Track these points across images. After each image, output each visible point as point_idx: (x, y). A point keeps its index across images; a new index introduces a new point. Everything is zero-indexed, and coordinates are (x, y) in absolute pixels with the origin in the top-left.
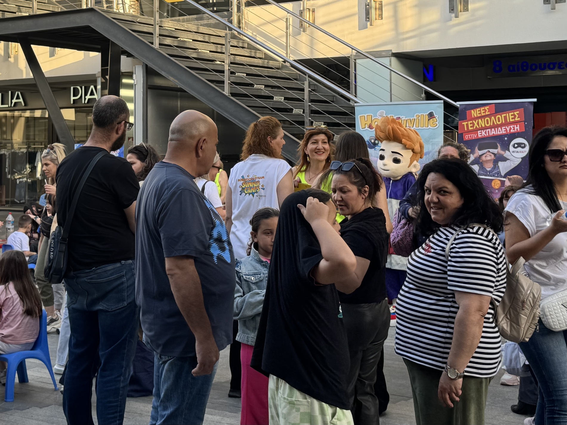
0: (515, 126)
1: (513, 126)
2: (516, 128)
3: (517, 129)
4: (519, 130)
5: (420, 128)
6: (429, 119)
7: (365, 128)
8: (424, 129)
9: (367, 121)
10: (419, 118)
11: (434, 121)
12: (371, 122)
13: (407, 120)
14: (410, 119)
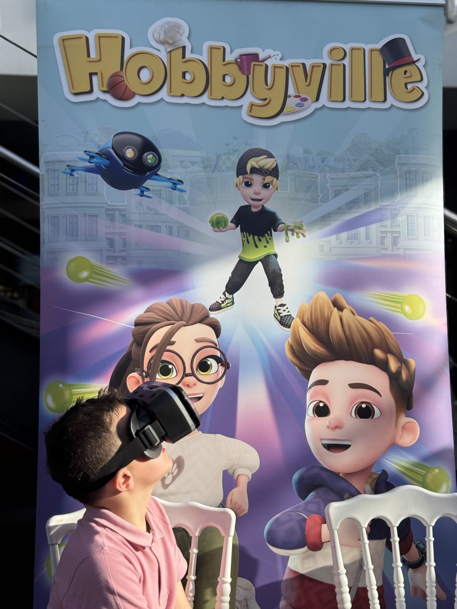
5: (348, 103)
6: (387, 67)
7: (91, 91)
8: (369, 108)
9: (100, 60)
10: (344, 62)
11: (411, 76)
12: (122, 69)
13: (287, 69)
14: (304, 65)
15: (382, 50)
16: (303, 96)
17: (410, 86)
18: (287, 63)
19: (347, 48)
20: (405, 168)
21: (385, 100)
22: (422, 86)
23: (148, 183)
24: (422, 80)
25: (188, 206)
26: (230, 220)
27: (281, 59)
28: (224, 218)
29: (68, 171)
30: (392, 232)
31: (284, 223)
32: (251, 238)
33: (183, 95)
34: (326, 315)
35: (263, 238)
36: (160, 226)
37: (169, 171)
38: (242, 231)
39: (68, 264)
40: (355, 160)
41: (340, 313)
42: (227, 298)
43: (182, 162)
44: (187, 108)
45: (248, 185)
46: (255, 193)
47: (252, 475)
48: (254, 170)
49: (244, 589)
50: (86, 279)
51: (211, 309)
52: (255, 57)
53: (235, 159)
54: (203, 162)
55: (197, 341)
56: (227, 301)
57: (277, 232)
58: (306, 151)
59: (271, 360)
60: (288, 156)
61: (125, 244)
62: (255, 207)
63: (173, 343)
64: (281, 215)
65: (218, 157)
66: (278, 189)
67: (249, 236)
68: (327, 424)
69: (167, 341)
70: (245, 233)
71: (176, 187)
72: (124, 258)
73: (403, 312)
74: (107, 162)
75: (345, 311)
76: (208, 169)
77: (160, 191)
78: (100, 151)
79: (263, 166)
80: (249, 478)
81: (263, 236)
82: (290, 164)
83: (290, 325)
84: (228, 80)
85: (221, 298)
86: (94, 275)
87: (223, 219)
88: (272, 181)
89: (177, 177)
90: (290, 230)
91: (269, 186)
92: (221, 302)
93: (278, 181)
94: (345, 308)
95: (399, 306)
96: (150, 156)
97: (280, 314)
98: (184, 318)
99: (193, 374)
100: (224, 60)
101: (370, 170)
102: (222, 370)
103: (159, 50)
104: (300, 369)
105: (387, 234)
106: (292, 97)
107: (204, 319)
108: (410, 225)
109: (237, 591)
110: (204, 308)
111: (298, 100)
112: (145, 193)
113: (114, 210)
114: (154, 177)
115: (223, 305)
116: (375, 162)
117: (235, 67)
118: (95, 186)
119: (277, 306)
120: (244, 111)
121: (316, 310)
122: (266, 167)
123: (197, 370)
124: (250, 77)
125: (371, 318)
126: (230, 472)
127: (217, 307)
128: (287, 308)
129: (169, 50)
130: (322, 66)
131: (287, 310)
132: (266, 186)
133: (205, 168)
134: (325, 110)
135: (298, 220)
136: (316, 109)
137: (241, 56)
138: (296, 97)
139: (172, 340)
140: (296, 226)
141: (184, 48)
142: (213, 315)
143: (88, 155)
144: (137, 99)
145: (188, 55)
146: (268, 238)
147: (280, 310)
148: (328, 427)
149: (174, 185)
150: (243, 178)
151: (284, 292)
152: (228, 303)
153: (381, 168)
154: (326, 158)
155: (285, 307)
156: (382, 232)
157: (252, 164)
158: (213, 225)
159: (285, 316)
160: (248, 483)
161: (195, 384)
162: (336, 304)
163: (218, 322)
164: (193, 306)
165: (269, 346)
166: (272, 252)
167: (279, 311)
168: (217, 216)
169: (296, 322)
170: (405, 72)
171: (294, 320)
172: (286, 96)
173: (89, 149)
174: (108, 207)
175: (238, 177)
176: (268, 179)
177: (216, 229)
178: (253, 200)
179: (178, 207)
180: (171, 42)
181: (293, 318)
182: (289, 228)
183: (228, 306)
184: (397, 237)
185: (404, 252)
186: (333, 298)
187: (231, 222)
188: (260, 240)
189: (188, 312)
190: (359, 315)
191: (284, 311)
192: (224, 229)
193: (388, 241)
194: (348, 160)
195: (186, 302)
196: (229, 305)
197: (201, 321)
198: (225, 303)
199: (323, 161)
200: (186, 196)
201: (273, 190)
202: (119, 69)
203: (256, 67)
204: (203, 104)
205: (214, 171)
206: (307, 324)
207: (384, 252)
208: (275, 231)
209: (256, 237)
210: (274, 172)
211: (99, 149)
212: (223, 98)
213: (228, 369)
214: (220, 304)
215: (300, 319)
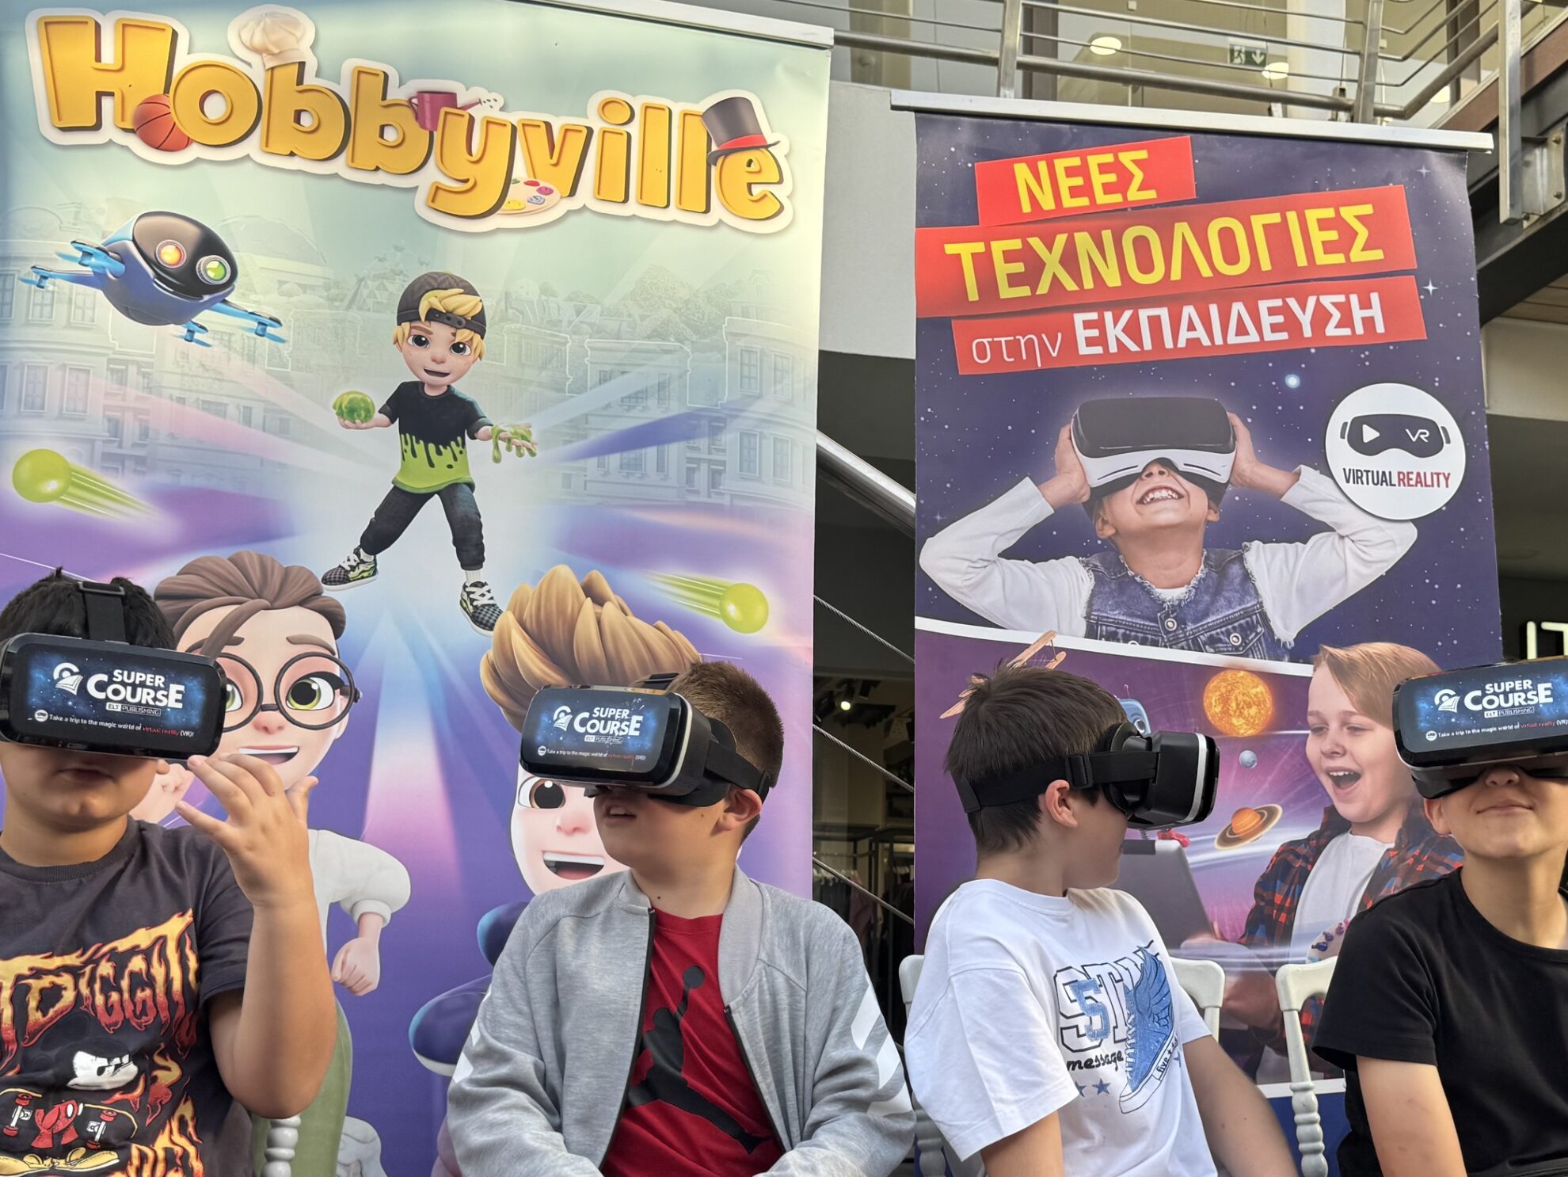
0: (1354, 299)
1: (1341, 298)
2: (1358, 314)
3: (1369, 322)
4: (1380, 328)
5: (632, 208)
6: (714, 148)
7: (97, 126)
8: (674, 222)
9: (121, 69)
10: (627, 128)
11: (760, 172)
12: (167, 91)
13: (514, 128)
14: (548, 126)
15: (704, 116)
16: (542, 184)
17: (757, 190)
18: (514, 118)
19: (637, 104)
20: (741, 343)
21: (707, 210)
22: (781, 192)
23: (204, 317)
24: (781, 181)
25: (289, 370)
26: (378, 408)
27: (502, 109)
28: (365, 401)
29: (35, 278)
30: (710, 462)
31: (491, 425)
32: (420, 447)
33: (292, 154)
34: (569, 610)
35: (445, 448)
36: (226, 405)
37: (253, 297)
38: (402, 431)
39: (19, 464)
40: (643, 318)
41: (598, 609)
42: (363, 562)
43: (281, 283)
44: (299, 179)
45: (420, 341)
46: (434, 360)
47: (392, 915)
48: (433, 315)
49: (358, 1141)
50: (55, 496)
51: (326, 581)
52: (450, 98)
53: (396, 290)
54: (327, 288)
55: (291, 640)
56: (362, 567)
57: (477, 440)
58: (546, 290)
59: (448, 687)
60: (507, 295)
61: (145, 433)
62: (433, 387)
63: (239, 641)
64: (484, 407)
65: (361, 280)
66: (483, 358)
67: (418, 442)
68: (558, 822)
69: (227, 634)
70: (408, 435)
71: (265, 330)
72: (141, 461)
73: (724, 616)
74: (121, 268)
75: (608, 606)
76: (337, 304)
77: (231, 335)
78: (106, 244)
79: (454, 310)
80: (384, 920)
81: (446, 444)
82: (510, 311)
83: (493, 625)
84: (391, 136)
85: (349, 560)
86: (72, 490)
87: (363, 405)
88: (472, 339)
89: (267, 311)
90: (503, 440)
91: (463, 349)
92: (349, 569)
93: (483, 342)
94: (609, 600)
95: (716, 602)
96: (215, 264)
97: (472, 600)
98: (266, 593)
99: (278, 707)
100: (384, 98)
101: (672, 339)
102: (341, 702)
103: (249, 64)
104: (508, 711)
105: (699, 465)
106: (521, 184)
107: (309, 600)
108: (745, 451)
109: (341, 1145)
110: (311, 575)
111: (533, 191)
112: (197, 336)
113: (126, 363)
114: (219, 305)
115: (352, 575)
116: (682, 325)
117: (409, 113)
118: (89, 313)
119: (468, 585)
120: (420, 199)
121: (548, 599)
122: (460, 311)
123: (287, 699)
124: (437, 135)
125: (660, 623)
126: (347, 906)
127: (340, 577)
128: (489, 591)
129: (270, 65)
130: (585, 131)
131: (488, 596)
132: (457, 348)
133: (331, 299)
134: (587, 215)
135: (523, 422)
136: (569, 213)
137: (421, 94)
138: (529, 183)
139: (237, 634)
140: (516, 433)
141: (302, 65)
142: (330, 592)
143: (80, 249)
144: (193, 152)
145: (310, 80)
146: (457, 450)
147: (473, 593)
148: (559, 828)
149: (262, 327)
150: (411, 328)
151: (483, 560)
152: (363, 571)
153: (694, 338)
154: (585, 307)
155: (486, 588)
156: (690, 460)
157: (429, 302)
158: (340, 414)
159: (483, 606)
160: (383, 930)
161: (280, 728)
162: (589, 590)
163: (340, 607)
164: (287, 572)
165: (447, 664)
166: (466, 479)
167: (472, 596)
168: (351, 396)
169: (507, 620)
170: (750, 163)
171: (501, 615)
172: (508, 180)
173: (81, 238)
174: (112, 356)
175: (399, 324)
176: (464, 335)
177: (347, 422)
178: (428, 372)
179: (268, 372)
180: (276, 51)
181: (500, 612)
182: (502, 435)
183: (363, 578)
184: (720, 472)
185: (731, 501)
186: (585, 579)
187: (380, 412)
188: (439, 453)
189: (276, 580)
190: (637, 616)
191: (483, 595)
192: (364, 425)
193: (702, 477)
194: (630, 316)
195: (273, 560)
196: (365, 574)
197: (302, 603)
198: (357, 571)
199: (578, 313)
200: (285, 350)
201: (471, 358)
202: (162, 92)
203: (449, 117)
204: (336, 176)
205: (349, 307)
206: (528, 625)
207: (692, 498)
208: (473, 438)
209: (432, 447)
210: (478, 324)
211: (104, 241)
212: (377, 169)
213: (356, 701)
214: (347, 572)
215: (514, 613)
